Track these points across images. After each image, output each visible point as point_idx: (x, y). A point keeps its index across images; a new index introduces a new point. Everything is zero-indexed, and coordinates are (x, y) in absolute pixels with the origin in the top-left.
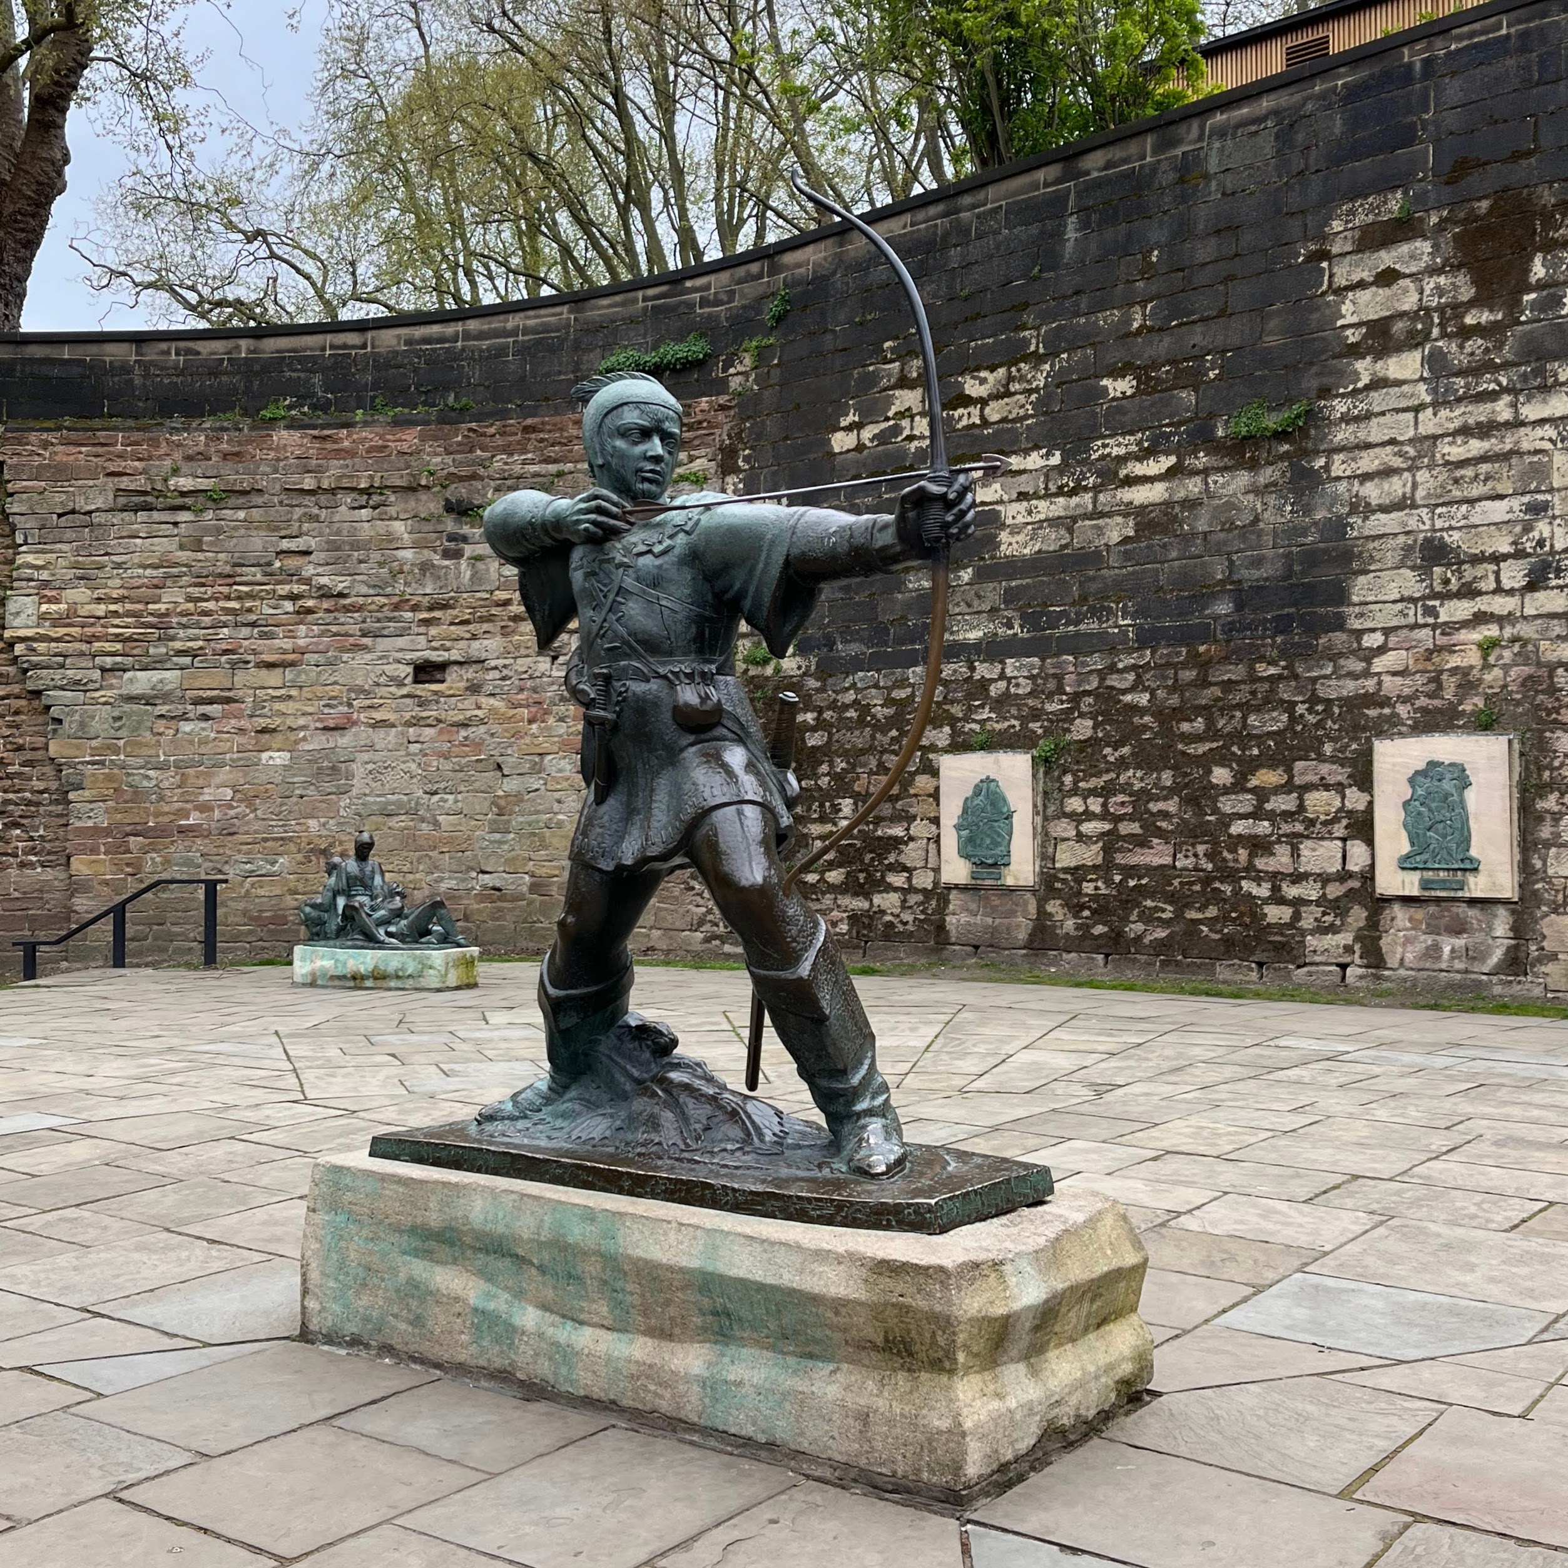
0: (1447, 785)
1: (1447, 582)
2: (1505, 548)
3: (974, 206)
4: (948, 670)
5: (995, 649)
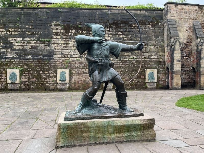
0: (64, 73)
1: (63, 56)
2: (68, 54)
4: (7, 60)
5: (13, 58)
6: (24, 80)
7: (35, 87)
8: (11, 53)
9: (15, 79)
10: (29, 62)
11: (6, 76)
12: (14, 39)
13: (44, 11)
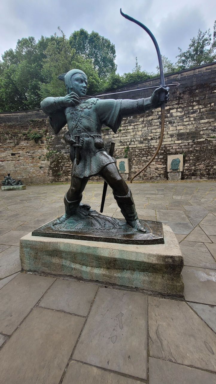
0: (123, 163)
1: (122, 144)
2: (127, 141)
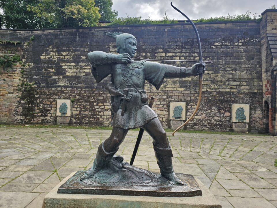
3: (64, 32)
4: (58, 89)
5: (65, 87)
6: (75, 112)
7: (87, 122)
8: (63, 81)
9: (65, 111)
10: (82, 92)
11: (56, 108)
12: (67, 64)
13: (101, 31)
